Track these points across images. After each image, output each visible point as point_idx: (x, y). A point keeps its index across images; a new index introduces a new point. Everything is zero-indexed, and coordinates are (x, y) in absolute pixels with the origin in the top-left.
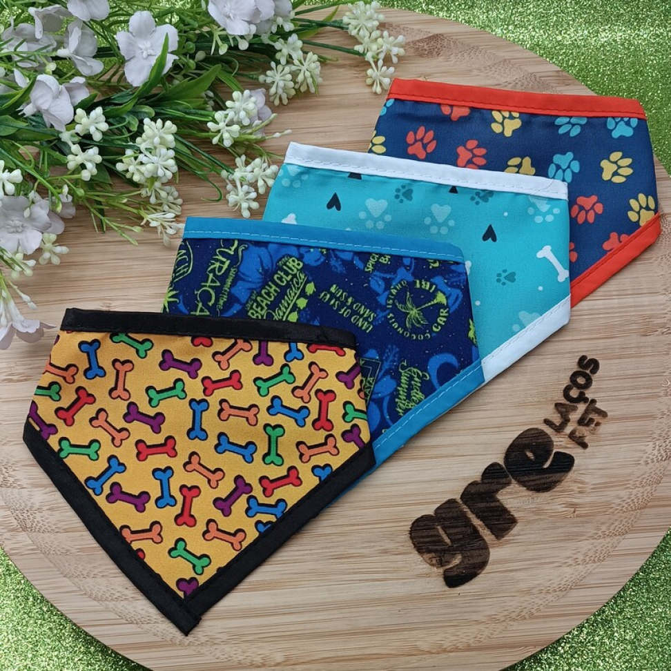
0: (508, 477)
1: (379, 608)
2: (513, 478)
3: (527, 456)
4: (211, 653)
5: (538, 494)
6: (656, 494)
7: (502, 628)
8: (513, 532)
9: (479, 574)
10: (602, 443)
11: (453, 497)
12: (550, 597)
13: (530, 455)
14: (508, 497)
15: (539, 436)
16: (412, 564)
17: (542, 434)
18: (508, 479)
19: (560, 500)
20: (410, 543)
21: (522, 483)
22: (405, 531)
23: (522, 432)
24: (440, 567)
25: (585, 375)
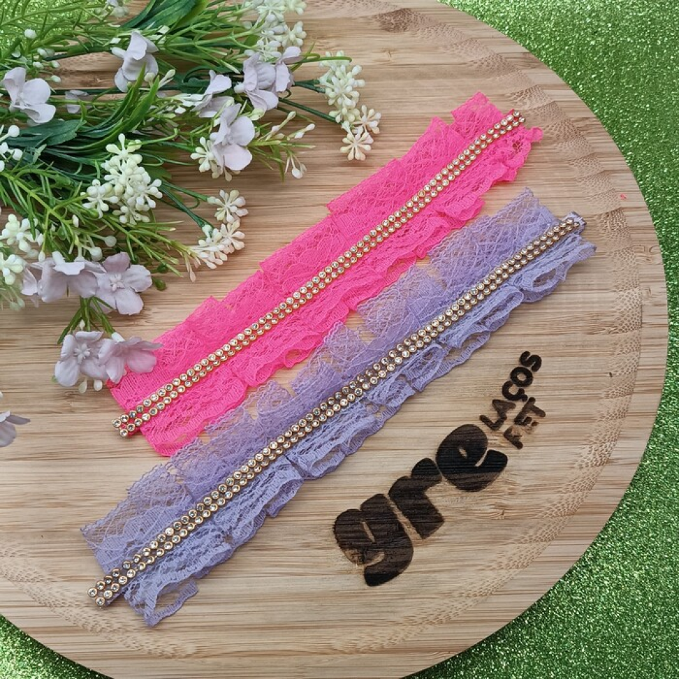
0: (438, 474)
1: (295, 603)
2: (444, 474)
3: (460, 453)
4: (121, 641)
5: (465, 494)
6: (586, 501)
7: (418, 631)
8: (438, 531)
9: (401, 573)
10: (537, 444)
11: (381, 492)
12: (469, 602)
13: (463, 452)
14: (437, 495)
15: (473, 433)
16: (333, 560)
17: (477, 430)
18: (439, 476)
19: (489, 501)
20: (333, 538)
21: (452, 481)
22: (329, 525)
23: (457, 427)
24: (361, 564)
25: (526, 372)
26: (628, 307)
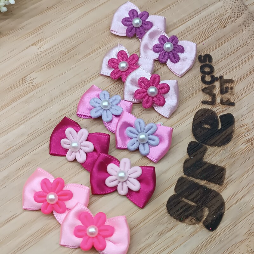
0: (203, 146)
2: (206, 144)
3: (206, 128)
5: (225, 147)
8: (227, 176)
9: (224, 212)
10: (241, 97)
11: (180, 177)
13: (207, 126)
14: (210, 157)
15: (205, 113)
16: (182, 231)
17: (206, 111)
18: (204, 146)
20: (173, 219)
21: (213, 145)
22: (165, 213)
23: (194, 116)
24: (199, 223)
25: (207, 66)
26: (232, 4)
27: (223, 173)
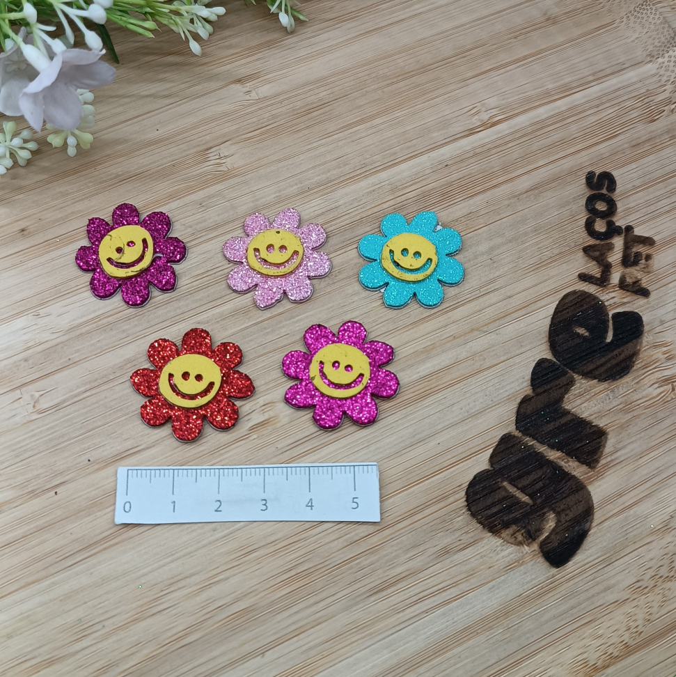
0: (565, 373)
2: (574, 373)
3: (579, 334)
5: (614, 385)
8: (607, 450)
9: (589, 530)
10: (665, 281)
11: (506, 431)
13: (581, 331)
14: (579, 402)
15: (581, 301)
16: (491, 555)
17: (584, 296)
18: (569, 373)
19: (647, 381)
20: (475, 525)
21: (588, 375)
22: (461, 509)
23: (557, 302)
24: (531, 543)
25: (602, 197)
27: (600, 443)
